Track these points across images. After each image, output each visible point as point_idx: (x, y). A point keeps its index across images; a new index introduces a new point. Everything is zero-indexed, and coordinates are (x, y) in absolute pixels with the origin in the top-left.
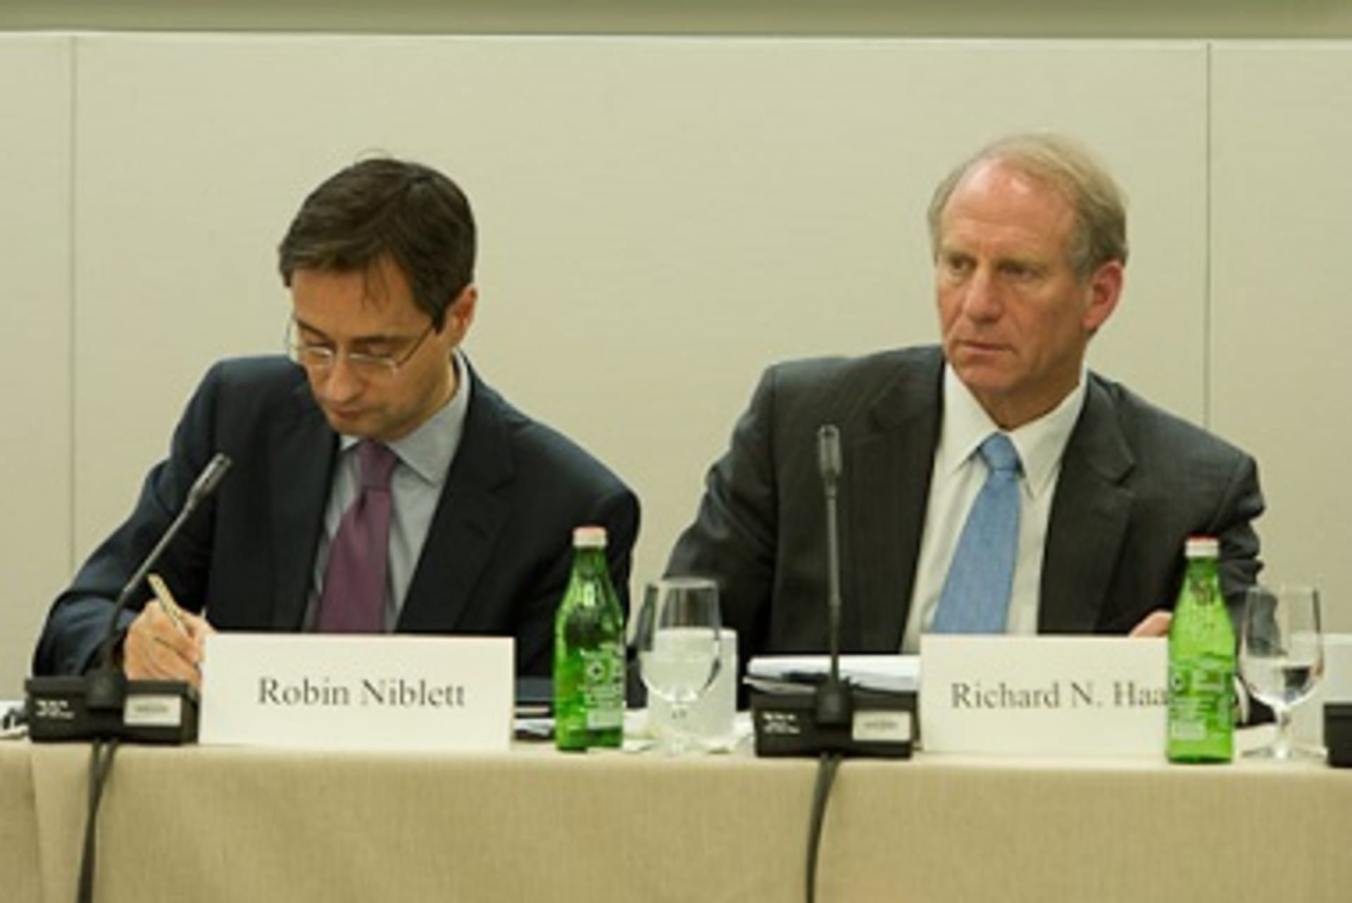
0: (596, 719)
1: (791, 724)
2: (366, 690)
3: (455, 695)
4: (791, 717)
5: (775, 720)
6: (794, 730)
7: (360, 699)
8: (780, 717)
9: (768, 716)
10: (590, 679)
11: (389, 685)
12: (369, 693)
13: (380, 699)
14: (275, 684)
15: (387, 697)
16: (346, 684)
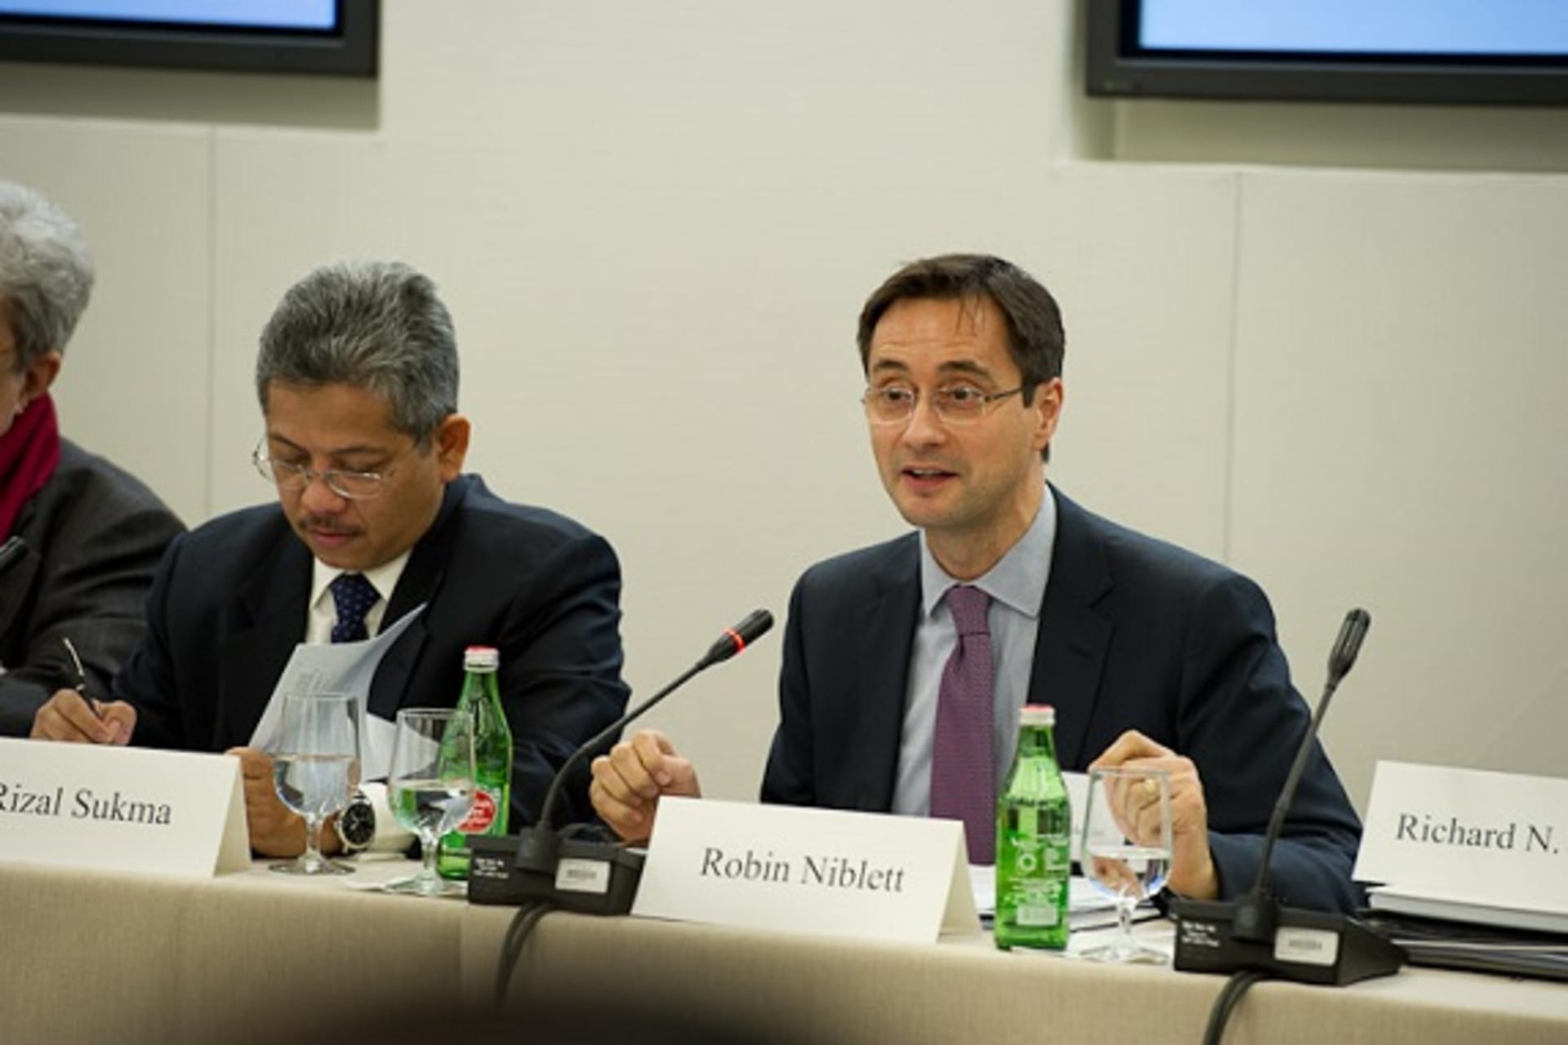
0: (1027, 916)
1: (1211, 936)
2: (808, 867)
3: (893, 879)
4: (1211, 929)
5: (1194, 930)
6: (1215, 943)
7: (800, 878)
8: (1199, 927)
9: (1187, 925)
10: (1019, 869)
11: (831, 864)
12: (810, 871)
13: (820, 878)
14: (720, 855)
15: (826, 878)
16: (788, 860)
